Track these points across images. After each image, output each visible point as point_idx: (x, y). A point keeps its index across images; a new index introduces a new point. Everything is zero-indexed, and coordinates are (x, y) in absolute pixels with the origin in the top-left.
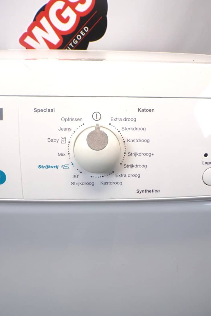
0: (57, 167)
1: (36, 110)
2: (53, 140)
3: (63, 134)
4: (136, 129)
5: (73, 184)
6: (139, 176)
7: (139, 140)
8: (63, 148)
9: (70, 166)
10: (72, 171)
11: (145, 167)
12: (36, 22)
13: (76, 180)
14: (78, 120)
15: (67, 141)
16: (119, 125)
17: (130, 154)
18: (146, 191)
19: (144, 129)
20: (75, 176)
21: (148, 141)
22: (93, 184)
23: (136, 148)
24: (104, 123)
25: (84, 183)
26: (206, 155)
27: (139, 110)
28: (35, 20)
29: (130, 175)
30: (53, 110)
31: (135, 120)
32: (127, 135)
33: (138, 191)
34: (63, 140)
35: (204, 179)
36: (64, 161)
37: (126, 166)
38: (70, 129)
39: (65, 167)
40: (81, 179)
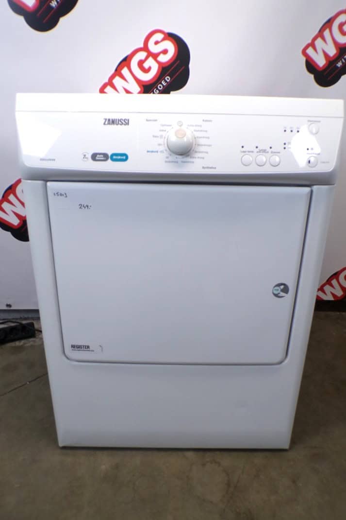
0: (157, 152)
1: (147, 120)
2: (156, 137)
3: (162, 133)
4: (201, 131)
5: (166, 162)
6: (203, 158)
7: (204, 137)
8: (161, 141)
9: (165, 151)
10: (166, 154)
11: (207, 153)
12: (118, 72)
13: (167, 160)
14: (170, 126)
15: (164, 137)
16: (192, 129)
17: (199, 145)
18: (208, 168)
19: (206, 131)
20: (167, 158)
21: (208, 138)
22: (177, 162)
23: (202, 141)
24: (183, 127)
25: (172, 162)
26: (243, 147)
27: (203, 120)
28: (116, 70)
29: (198, 158)
30: (156, 120)
31: (201, 126)
32: (197, 134)
33: (203, 168)
34: (161, 136)
35: (243, 161)
36: (162, 148)
37: (196, 152)
38: (165, 131)
39: (162, 152)
40: (171, 159)
